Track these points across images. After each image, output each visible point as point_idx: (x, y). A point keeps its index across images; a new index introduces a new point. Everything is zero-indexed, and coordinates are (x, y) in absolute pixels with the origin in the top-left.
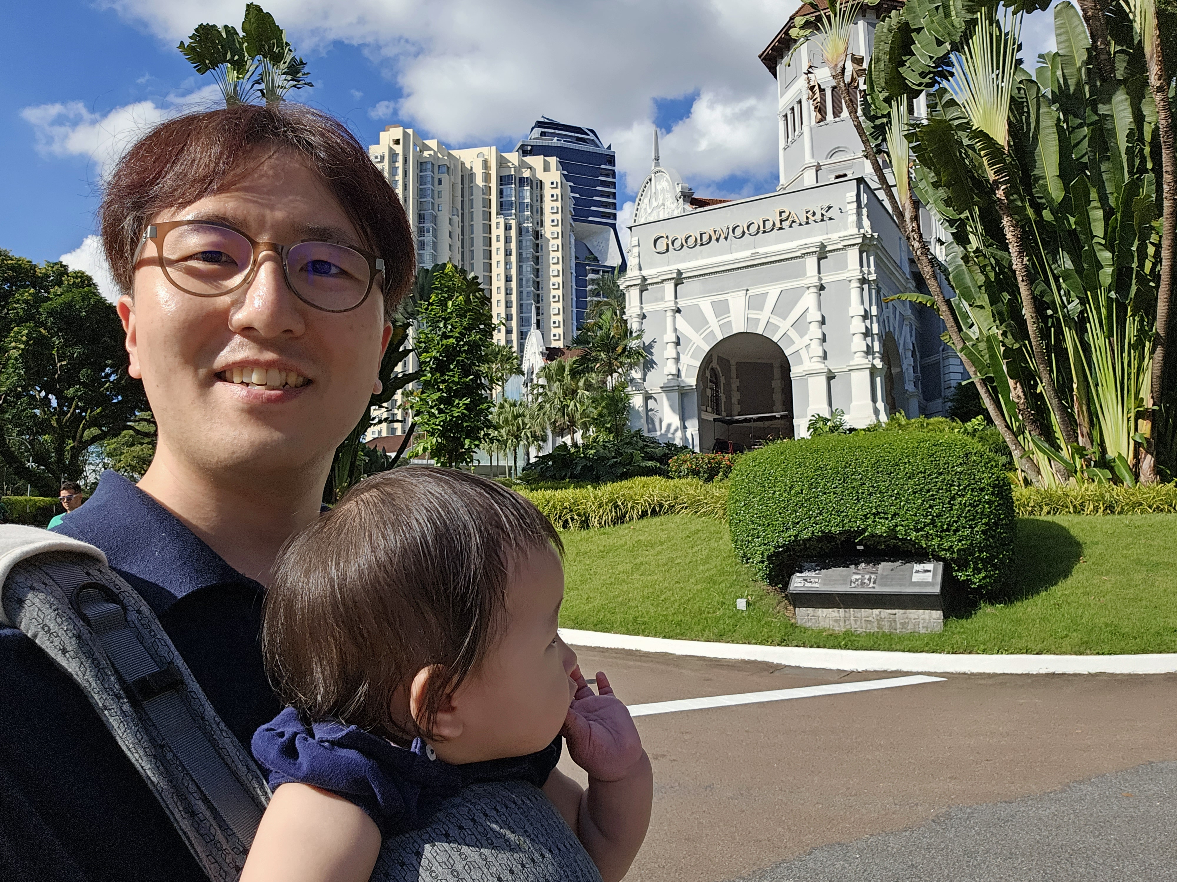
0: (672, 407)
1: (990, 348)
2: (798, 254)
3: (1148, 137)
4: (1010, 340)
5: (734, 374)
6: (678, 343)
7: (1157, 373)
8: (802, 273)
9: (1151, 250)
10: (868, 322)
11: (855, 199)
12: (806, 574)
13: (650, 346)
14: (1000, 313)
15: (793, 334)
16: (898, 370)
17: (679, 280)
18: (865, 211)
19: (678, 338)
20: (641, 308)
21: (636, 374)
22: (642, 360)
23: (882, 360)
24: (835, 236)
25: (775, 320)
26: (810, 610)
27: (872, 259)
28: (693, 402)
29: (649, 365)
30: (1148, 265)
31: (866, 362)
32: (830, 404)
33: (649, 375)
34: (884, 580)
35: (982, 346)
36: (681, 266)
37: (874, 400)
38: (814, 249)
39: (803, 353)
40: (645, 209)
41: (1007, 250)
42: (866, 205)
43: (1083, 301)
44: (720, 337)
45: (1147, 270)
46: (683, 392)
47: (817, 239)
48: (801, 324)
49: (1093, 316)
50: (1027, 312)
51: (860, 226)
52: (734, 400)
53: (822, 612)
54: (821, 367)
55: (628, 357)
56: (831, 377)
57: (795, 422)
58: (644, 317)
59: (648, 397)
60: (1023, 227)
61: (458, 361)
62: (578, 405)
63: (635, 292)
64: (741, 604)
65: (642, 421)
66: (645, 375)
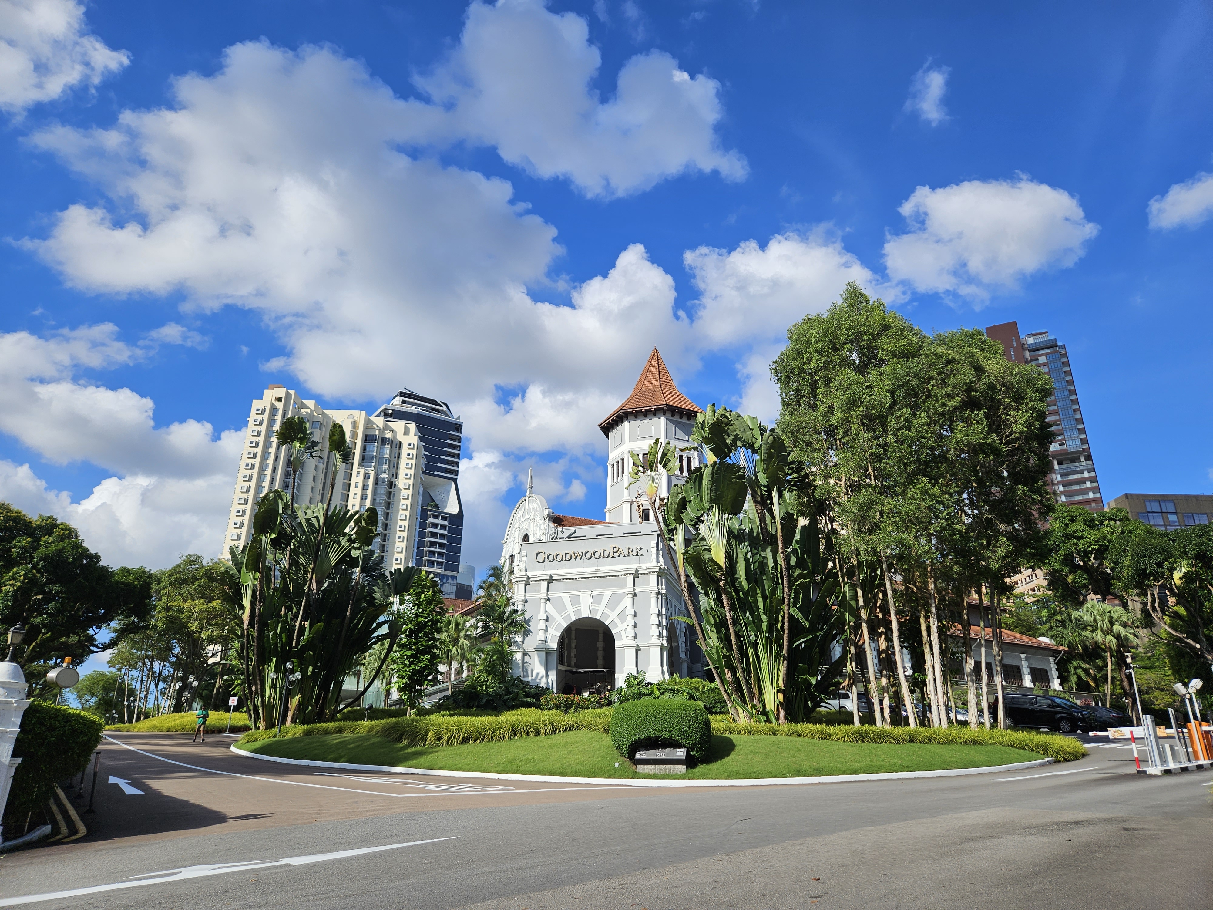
0: (540, 662)
1: (717, 652)
2: (623, 573)
3: (779, 570)
4: (725, 651)
5: (573, 636)
6: (547, 620)
7: (785, 672)
8: (625, 585)
9: (780, 619)
10: (660, 618)
11: (655, 545)
12: (641, 752)
13: (529, 620)
14: (721, 637)
15: (617, 620)
16: (676, 644)
17: (550, 581)
18: (661, 553)
19: (547, 617)
20: (525, 596)
21: (518, 638)
22: (523, 629)
23: (667, 641)
24: (644, 565)
25: (607, 611)
26: (642, 766)
27: (664, 580)
28: (555, 658)
29: (527, 633)
30: (780, 625)
31: (658, 642)
32: (637, 667)
33: (527, 639)
34: (668, 755)
35: (714, 651)
36: (553, 572)
37: (662, 666)
38: (632, 572)
39: (623, 633)
41: (724, 608)
42: (662, 549)
43: (756, 636)
44: (574, 619)
45: (779, 627)
46: (548, 653)
47: (634, 566)
49: (760, 642)
50: (733, 638)
51: (658, 562)
52: (573, 655)
53: (646, 767)
54: (632, 643)
55: (515, 627)
56: (638, 649)
57: (616, 676)
58: (526, 601)
59: (525, 654)
60: (731, 600)
61: (425, 632)
62: (459, 650)
63: (522, 585)
64: (617, 765)
65: (521, 670)
66: (524, 639)
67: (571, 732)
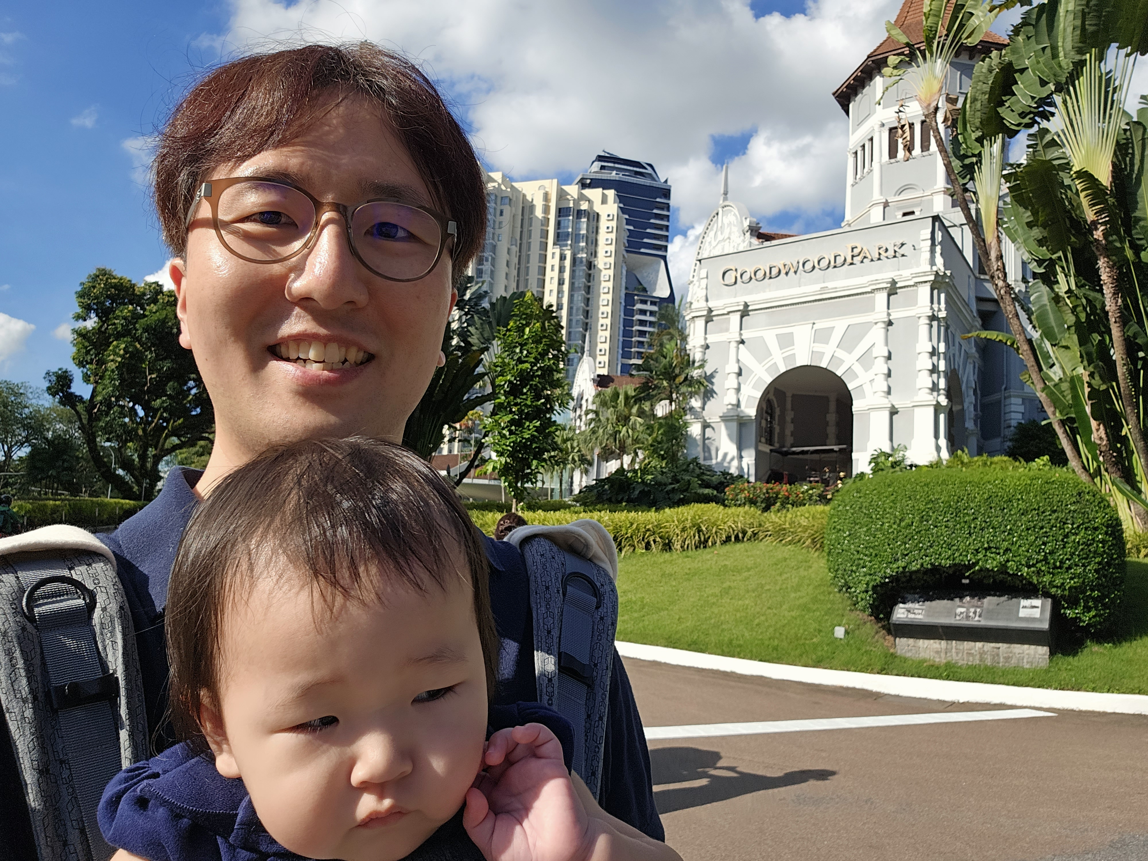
0: (730, 436)
1: (1073, 388)
2: (868, 289)
4: (1097, 382)
5: (789, 406)
6: (740, 374)
8: (871, 309)
10: (935, 359)
11: (929, 236)
12: (909, 605)
13: (712, 376)
14: (1089, 354)
15: (857, 368)
16: (961, 406)
17: (745, 312)
18: (938, 249)
19: (740, 369)
20: (706, 339)
21: (696, 403)
22: (702, 389)
23: (947, 397)
24: (906, 273)
25: (840, 354)
26: (911, 641)
27: (943, 295)
28: (753, 431)
29: (708, 394)
31: (931, 399)
32: (892, 439)
33: (709, 404)
34: (991, 614)
35: (1065, 386)
36: (748, 299)
37: (936, 437)
38: (884, 286)
39: (867, 388)
40: (710, 243)
41: (1100, 288)
44: (783, 370)
46: (742, 423)
47: (888, 275)
48: (865, 359)
50: (1117, 354)
51: (932, 263)
52: (788, 432)
53: (923, 643)
54: (884, 401)
55: (690, 386)
56: (893, 412)
57: (855, 455)
58: (707, 347)
59: (706, 426)
60: (1120, 268)
61: (531, 385)
62: (630, 431)
63: (700, 323)
64: (839, 632)
65: (700, 449)
66: (704, 404)
67: (739, 546)
